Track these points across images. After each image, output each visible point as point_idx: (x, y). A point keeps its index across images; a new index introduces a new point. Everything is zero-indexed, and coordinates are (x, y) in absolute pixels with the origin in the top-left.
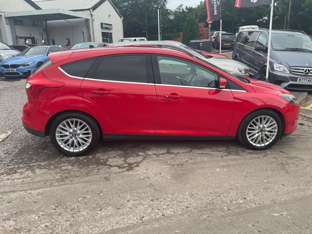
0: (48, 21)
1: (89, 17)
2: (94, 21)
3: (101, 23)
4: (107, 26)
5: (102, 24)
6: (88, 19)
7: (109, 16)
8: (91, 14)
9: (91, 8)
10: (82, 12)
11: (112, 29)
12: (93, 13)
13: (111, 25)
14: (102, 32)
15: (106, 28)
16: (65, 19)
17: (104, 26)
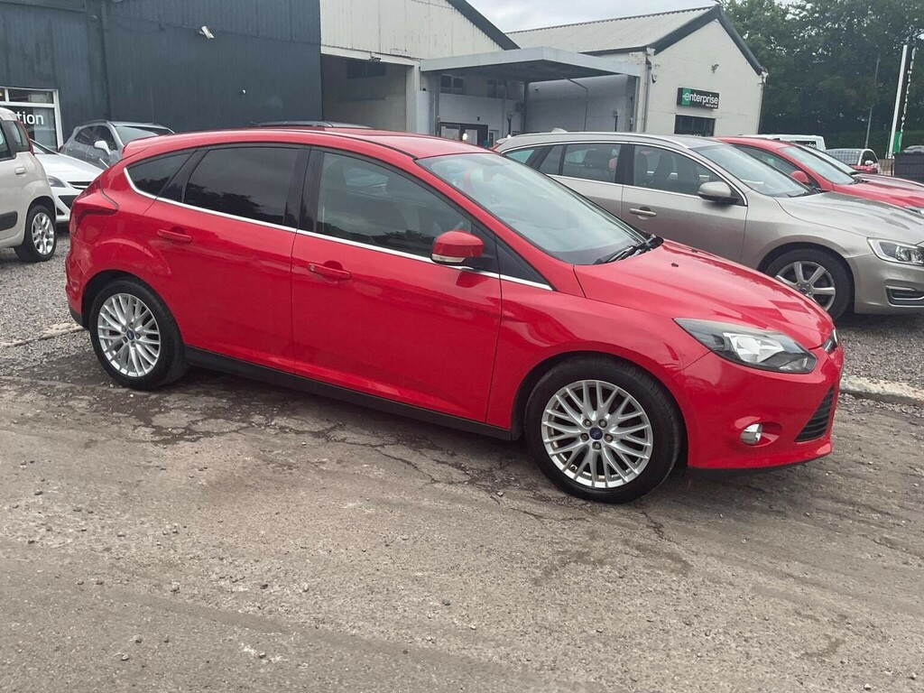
0: (532, 84)
1: (638, 71)
2: (654, 82)
3: (679, 89)
4: (698, 98)
5: (681, 91)
6: (635, 77)
7: (714, 68)
8: (648, 63)
9: (651, 46)
10: (621, 58)
11: (716, 106)
12: (654, 60)
13: (716, 95)
14: (677, 117)
15: (694, 104)
16: (569, 78)
17: (687, 97)
